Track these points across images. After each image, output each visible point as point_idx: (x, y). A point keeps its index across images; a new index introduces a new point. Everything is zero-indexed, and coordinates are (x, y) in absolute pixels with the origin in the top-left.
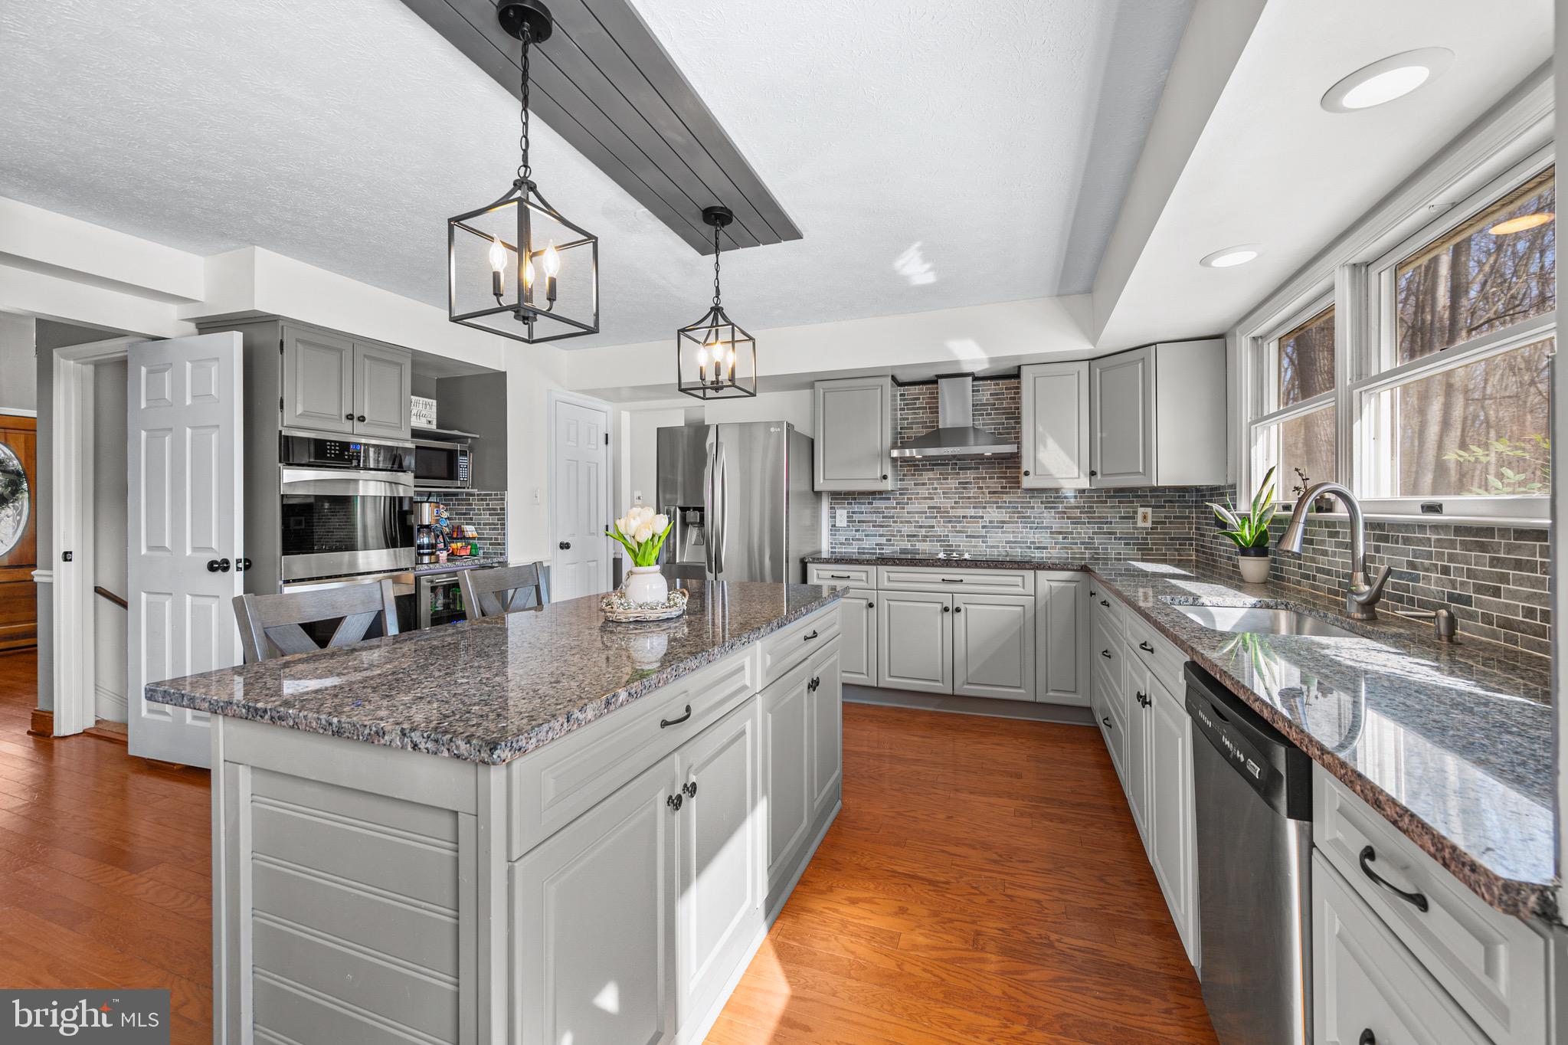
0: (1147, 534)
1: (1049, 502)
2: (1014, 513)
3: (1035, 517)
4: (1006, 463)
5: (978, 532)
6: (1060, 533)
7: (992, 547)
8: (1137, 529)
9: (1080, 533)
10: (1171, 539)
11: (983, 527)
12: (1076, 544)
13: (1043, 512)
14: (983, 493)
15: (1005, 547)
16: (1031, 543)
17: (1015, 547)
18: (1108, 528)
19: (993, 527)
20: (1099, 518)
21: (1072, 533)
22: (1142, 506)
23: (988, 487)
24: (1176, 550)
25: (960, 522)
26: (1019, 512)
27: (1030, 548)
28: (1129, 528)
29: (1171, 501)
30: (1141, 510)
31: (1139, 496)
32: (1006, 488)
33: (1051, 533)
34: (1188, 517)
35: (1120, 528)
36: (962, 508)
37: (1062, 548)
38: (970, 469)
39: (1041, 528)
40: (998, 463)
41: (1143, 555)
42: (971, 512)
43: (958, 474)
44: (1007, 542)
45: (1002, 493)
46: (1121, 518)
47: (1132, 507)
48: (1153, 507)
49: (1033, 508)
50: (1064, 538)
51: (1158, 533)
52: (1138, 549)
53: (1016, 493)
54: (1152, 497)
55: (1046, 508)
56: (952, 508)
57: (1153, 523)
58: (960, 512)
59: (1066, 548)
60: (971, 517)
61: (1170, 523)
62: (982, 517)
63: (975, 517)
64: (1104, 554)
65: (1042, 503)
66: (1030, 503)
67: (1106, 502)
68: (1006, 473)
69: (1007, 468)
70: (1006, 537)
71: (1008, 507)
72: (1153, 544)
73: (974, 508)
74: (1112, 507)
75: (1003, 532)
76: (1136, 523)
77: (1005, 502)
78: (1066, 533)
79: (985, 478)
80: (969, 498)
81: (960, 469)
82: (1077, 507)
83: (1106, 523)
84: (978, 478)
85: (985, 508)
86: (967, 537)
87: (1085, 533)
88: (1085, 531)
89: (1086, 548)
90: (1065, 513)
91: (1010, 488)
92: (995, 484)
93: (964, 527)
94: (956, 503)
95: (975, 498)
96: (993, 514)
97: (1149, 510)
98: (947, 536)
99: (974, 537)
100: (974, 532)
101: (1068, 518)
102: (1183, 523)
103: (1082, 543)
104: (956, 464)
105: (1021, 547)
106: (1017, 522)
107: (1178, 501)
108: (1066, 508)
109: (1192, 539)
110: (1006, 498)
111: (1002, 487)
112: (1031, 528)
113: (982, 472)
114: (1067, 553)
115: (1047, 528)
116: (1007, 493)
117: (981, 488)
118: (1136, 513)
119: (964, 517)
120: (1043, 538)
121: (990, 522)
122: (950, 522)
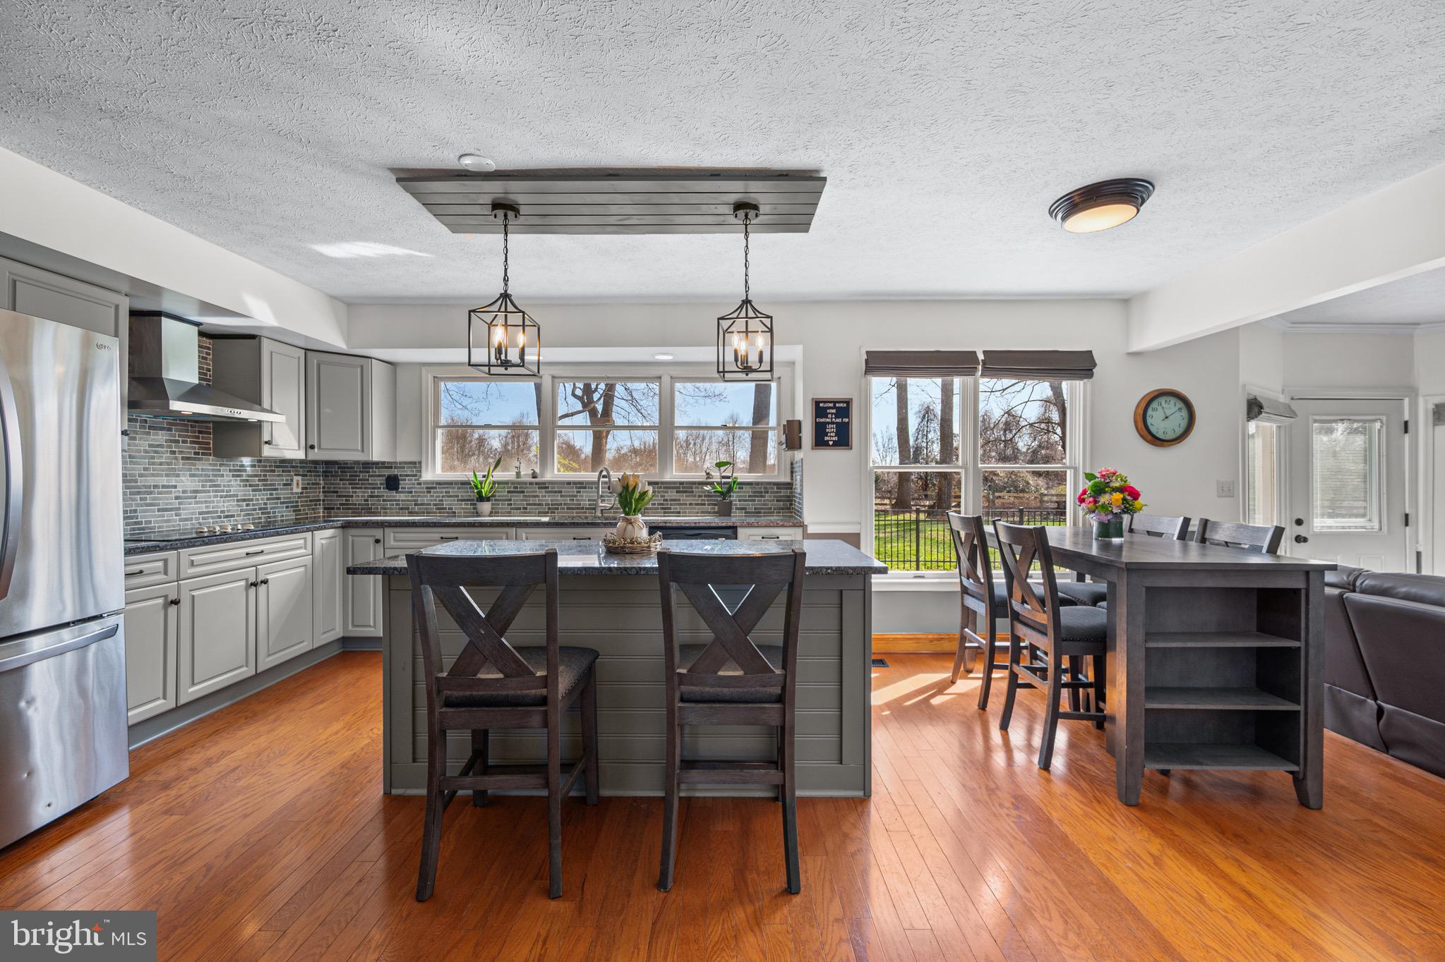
0: (299, 497)
1: (235, 471)
2: (206, 481)
3: (224, 486)
4: (199, 427)
5: (171, 504)
6: (244, 500)
7: (186, 520)
8: (292, 493)
9: (257, 500)
10: (311, 501)
11: (177, 498)
12: (255, 510)
13: (230, 481)
14: (176, 458)
15: (197, 519)
16: (223, 512)
17: (207, 518)
18: (276, 494)
19: (186, 498)
20: (271, 485)
21: (252, 500)
22: (295, 475)
23: (181, 452)
24: (313, 509)
25: (151, 493)
26: (211, 481)
27: (220, 517)
28: (288, 494)
29: (310, 471)
30: (295, 478)
31: (293, 467)
32: (198, 454)
33: (238, 501)
34: (318, 484)
35: (283, 493)
36: (153, 475)
37: (245, 515)
38: (162, 429)
39: (230, 496)
40: (192, 427)
41: (296, 515)
42: (164, 481)
43: (148, 434)
44: (200, 513)
45: (194, 459)
46: (284, 485)
47: (290, 476)
48: (303, 476)
49: (223, 476)
50: (247, 505)
51: (304, 497)
52: (294, 511)
53: (208, 460)
54: (301, 467)
55: (233, 476)
56: (141, 475)
57: (303, 488)
58: (151, 481)
59: (248, 515)
60: (164, 487)
61: (310, 488)
62: (175, 487)
63: (168, 487)
64: (275, 517)
65: (230, 471)
66: (219, 470)
67: (274, 471)
68: (198, 437)
69: (200, 432)
70: (199, 508)
71: (201, 475)
72: (302, 506)
73: (167, 475)
74: (279, 476)
75: (196, 503)
76: (292, 489)
77: (198, 469)
78: (249, 500)
79: (177, 441)
80: (161, 464)
81: (150, 428)
82: (256, 476)
83: (275, 490)
84: (171, 441)
85: (178, 476)
86: (159, 510)
87: (262, 499)
88: (261, 498)
89: (262, 513)
90: (247, 481)
91: (203, 454)
92: (188, 448)
93: (154, 499)
94: (145, 469)
95: (168, 464)
96: (186, 482)
97: (300, 478)
98: (135, 511)
99: (166, 510)
100: (167, 504)
101: (250, 486)
102: (316, 488)
103: (260, 509)
104: (146, 421)
105: (213, 518)
106: (209, 491)
107: (314, 471)
108: (249, 476)
109: (320, 500)
110: (200, 465)
111: (195, 453)
112: (221, 497)
113: (176, 434)
114: (249, 519)
115: (234, 496)
116: (200, 459)
117: (174, 452)
118: (292, 480)
119: (155, 487)
120: (229, 506)
121: (184, 492)
122: (139, 493)
